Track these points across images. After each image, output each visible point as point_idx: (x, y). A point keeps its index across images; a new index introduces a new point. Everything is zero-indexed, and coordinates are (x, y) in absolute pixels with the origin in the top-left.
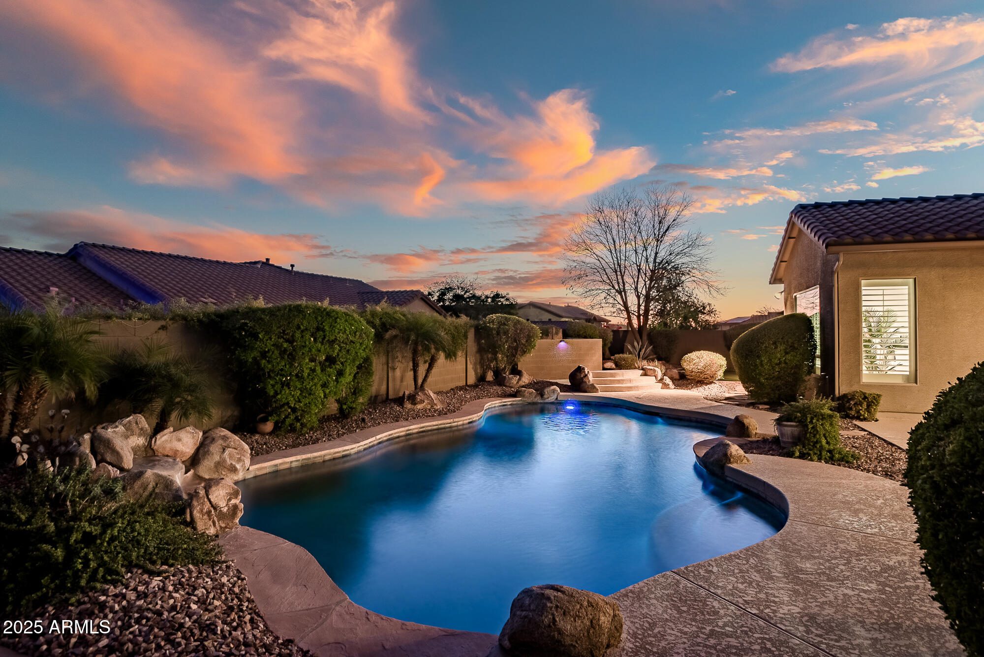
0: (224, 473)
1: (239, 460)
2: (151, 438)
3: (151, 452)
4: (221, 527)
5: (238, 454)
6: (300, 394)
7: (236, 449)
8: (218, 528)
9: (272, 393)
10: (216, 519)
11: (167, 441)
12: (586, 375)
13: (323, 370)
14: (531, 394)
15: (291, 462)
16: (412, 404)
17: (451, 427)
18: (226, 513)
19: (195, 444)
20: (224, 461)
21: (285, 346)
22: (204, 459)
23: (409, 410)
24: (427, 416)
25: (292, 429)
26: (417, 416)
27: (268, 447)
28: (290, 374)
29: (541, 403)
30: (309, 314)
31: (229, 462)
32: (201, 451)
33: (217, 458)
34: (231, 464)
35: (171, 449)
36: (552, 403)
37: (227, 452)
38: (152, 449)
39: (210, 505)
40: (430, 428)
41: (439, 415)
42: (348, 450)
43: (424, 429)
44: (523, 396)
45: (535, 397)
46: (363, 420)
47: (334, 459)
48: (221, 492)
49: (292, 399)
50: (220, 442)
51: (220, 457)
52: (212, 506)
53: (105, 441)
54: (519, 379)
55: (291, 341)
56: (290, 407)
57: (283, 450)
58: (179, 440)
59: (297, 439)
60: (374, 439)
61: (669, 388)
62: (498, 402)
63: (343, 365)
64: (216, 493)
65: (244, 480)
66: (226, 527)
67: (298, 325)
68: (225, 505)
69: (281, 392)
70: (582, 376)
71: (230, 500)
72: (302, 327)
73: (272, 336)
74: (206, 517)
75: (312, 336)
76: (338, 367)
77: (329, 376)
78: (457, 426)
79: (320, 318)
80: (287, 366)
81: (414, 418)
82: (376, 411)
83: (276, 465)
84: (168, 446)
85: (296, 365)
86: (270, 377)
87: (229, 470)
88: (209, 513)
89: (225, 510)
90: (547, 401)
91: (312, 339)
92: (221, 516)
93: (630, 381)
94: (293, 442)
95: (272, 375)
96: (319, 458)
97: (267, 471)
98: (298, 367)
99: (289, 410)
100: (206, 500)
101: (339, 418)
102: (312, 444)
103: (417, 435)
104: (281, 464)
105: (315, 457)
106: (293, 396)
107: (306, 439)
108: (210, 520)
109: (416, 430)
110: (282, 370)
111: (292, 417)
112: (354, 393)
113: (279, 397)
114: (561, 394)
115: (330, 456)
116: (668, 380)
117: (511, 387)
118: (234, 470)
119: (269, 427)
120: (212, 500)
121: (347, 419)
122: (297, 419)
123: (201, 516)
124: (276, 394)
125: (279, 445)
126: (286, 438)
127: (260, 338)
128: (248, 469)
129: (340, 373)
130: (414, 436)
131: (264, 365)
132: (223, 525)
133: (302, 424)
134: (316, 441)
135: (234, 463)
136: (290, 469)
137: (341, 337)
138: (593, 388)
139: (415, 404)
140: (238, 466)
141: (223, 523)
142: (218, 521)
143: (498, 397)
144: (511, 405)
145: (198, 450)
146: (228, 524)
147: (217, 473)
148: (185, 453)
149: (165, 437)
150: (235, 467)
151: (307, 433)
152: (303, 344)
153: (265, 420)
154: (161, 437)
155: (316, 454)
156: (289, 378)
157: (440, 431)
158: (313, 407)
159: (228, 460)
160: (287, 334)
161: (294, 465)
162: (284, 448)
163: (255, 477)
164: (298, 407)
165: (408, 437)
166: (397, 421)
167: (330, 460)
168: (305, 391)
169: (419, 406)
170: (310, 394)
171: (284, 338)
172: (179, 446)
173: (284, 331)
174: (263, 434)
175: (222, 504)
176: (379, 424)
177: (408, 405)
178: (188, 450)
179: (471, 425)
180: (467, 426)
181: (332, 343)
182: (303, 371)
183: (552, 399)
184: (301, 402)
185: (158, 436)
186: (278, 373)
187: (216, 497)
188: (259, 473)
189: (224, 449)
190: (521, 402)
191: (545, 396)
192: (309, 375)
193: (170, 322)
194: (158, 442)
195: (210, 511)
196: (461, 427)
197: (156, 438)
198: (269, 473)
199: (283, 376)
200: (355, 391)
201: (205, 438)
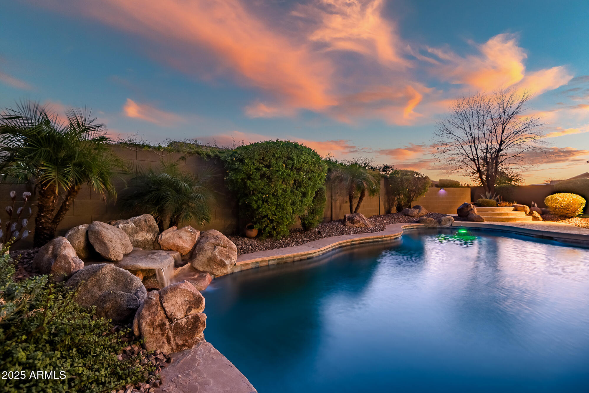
0: (215, 267)
1: (228, 257)
2: (159, 234)
3: (158, 246)
4: (177, 345)
5: (226, 251)
6: (276, 209)
7: (225, 248)
8: (174, 346)
9: (255, 207)
10: (171, 334)
11: (170, 237)
12: (472, 209)
13: (292, 192)
14: (431, 221)
15: (269, 261)
16: (351, 223)
17: (382, 241)
18: (184, 327)
19: (193, 241)
20: (215, 257)
21: (264, 170)
22: (199, 255)
23: (349, 227)
24: (363, 232)
25: (271, 236)
26: (355, 232)
27: (253, 248)
28: (269, 193)
29: (439, 228)
30: (282, 146)
31: (219, 257)
32: (197, 248)
33: (209, 254)
34: (221, 260)
35: (174, 245)
36: (448, 228)
37: (217, 250)
38: (159, 244)
39: (164, 316)
40: (367, 241)
41: (372, 232)
42: (311, 254)
43: (363, 241)
44: (426, 223)
45: (435, 224)
46: (319, 232)
47: (301, 260)
48: (179, 300)
49: (270, 212)
50: (213, 241)
51: (212, 254)
52: (167, 317)
53: (95, 232)
54: (419, 212)
55: (268, 166)
56: (269, 219)
57: (263, 250)
58: (180, 237)
59: (274, 243)
60: (329, 246)
61: (539, 220)
62: (408, 225)
63: (306, 189)
64: (173, 301)
65: (232, 273)
66: (184, 345)
67: (274, 153)
68: (183, 315)
69: (262, 206)
70: (469, 210)
71: (189, 309)
72: (276, 155)
73: (255, 162)
74: (158, 331)
75: (284, 163)
76: (302, 190)
77: (296, 196)
78: (387, 240)
79: (290, 149)
80: (266, 187)
81: (354, 233)
82: (326, 227)
83: (257, 263)
84: (171, 241)
85: (273, 186)
86: (254, 194)
87: (219, 264)
88: (162, 326)
89: (183, 322)
90: (444, 226)
91: (284, 165)
92: (178, 330)
93: (507, 214)
94: (271, 245)
95: (256, 193)
96: (290, 259)
97: (251, 266)
98: (274, 187)
99: (268, 221)
100: (159, 308)
101: (302, 230)
102: (285, 247)
103: (358, 245)
104: (261, 262)
105: (287, 258)
106: (271, 211)
107: (280, 243)
108: (163, 335)
109: (358, 242)
110: (262, 189)
111: (270, 226)
112: (312, 213)
113: (260, 210)
114: (455, 222)
115: (298, 258)
116: (537, 214)
117: (413, 217)
118: (223, 265)
119: (254, 233)
120: (167, 309)
121: (308, 231)
122: (273, 227)
123: (152, 330)
124: (259, 207)
125: (261, 247)
126: (266, 242)
127: (246, 163)
128: (235, 265)
129: (304, 195)
130: (357, 246)
131: (250, 185)
132: (180, 342)
133: (277, 232)
134: (287, 245)
135: (223, 259)
136: (269, 265)
137: (305, 166)
138: (480, 219)
139: (354, 223)
140: (227, 262)
141: (181, 339)
142: (174, 337)
143: (406, 222)
144: (417, 228)
145: (195, 246)
146: (187, 341)
147: (209, 267)
148: (185, 249)
149: (169, 234)
150: (224, 262)
151: (281, 239)
152: (278, 169)
153: (251, 228)
154: (166, 234)
155: (287, 255)
156: (267, 196)
157: (375, 243)
158: (285, 220)
159: (218, 256)
160: (266, 161)
161: (271, 263)
162: (264, 249)
163: (241, 271)
164: (274, 219)
165: (352, 246)
166: (343, 234)
167: (298, 261)
168: (279, 207)
169: (356, 225)
170: (283, 209)
171: (263, 164)
172: (179, 242)
173: (263, 158)
174: (250, 238)
175: (180, 315)
176: (330, 236)
177: (348, 224)
178: (187, 246)
179: (396, 240)
180: (394, 241)
181: (299, 170)
182: (278, 191)
183: (448, 225)
184: (276, 216)
185: (164, 233)
186: (260, 191)
187: (172, 305)
188: (244, 268)
189: (215, 247)
190: (424, 227)
191: (442, 223)
192: (282, 194)
193: (188, 155)
194: (163, 238)
195: (164, 324)
196: (389, 242)
197: (162, 235)
198: (252, 268)
199: (262, 193)
200: (313, 210)
201: (202, 237)
